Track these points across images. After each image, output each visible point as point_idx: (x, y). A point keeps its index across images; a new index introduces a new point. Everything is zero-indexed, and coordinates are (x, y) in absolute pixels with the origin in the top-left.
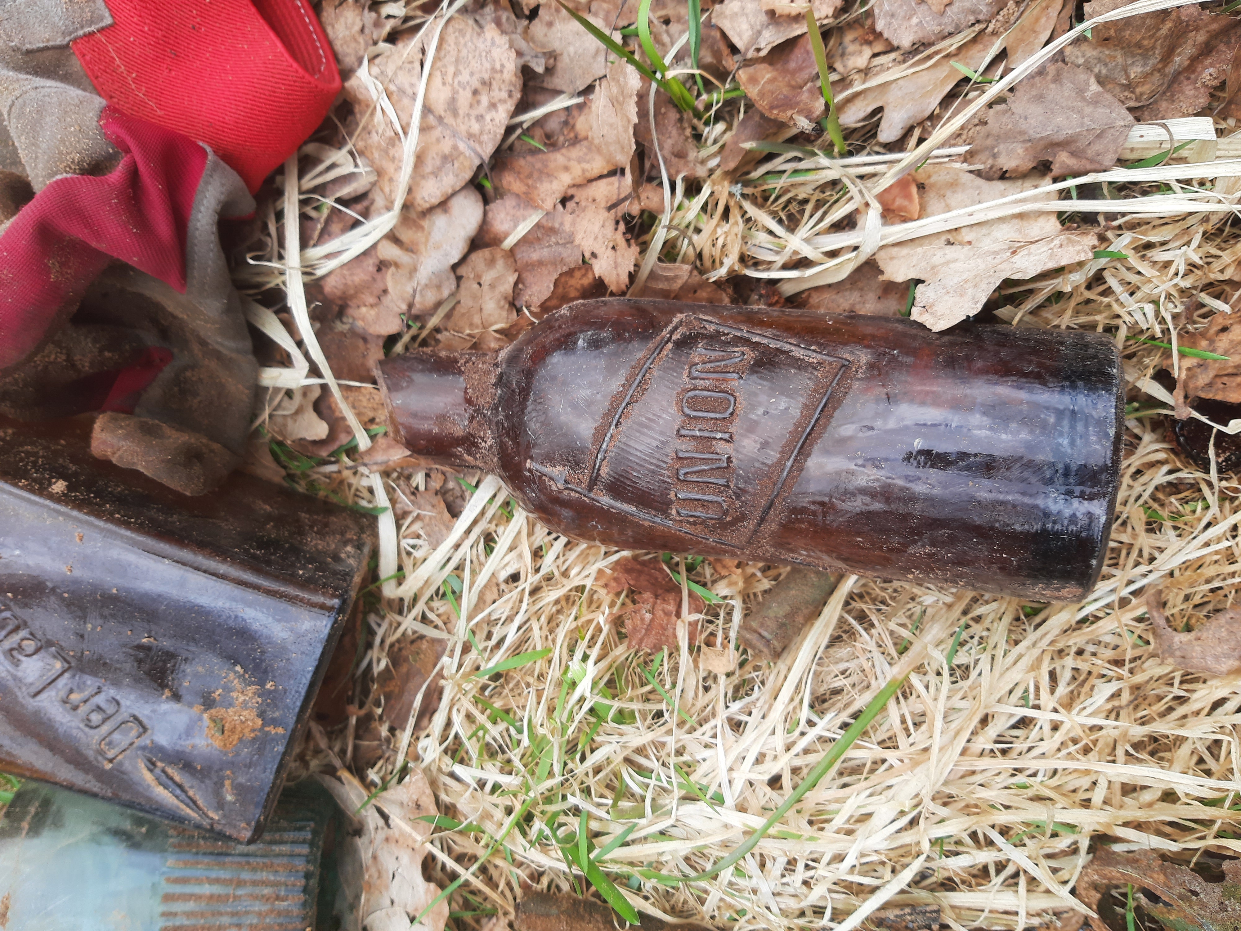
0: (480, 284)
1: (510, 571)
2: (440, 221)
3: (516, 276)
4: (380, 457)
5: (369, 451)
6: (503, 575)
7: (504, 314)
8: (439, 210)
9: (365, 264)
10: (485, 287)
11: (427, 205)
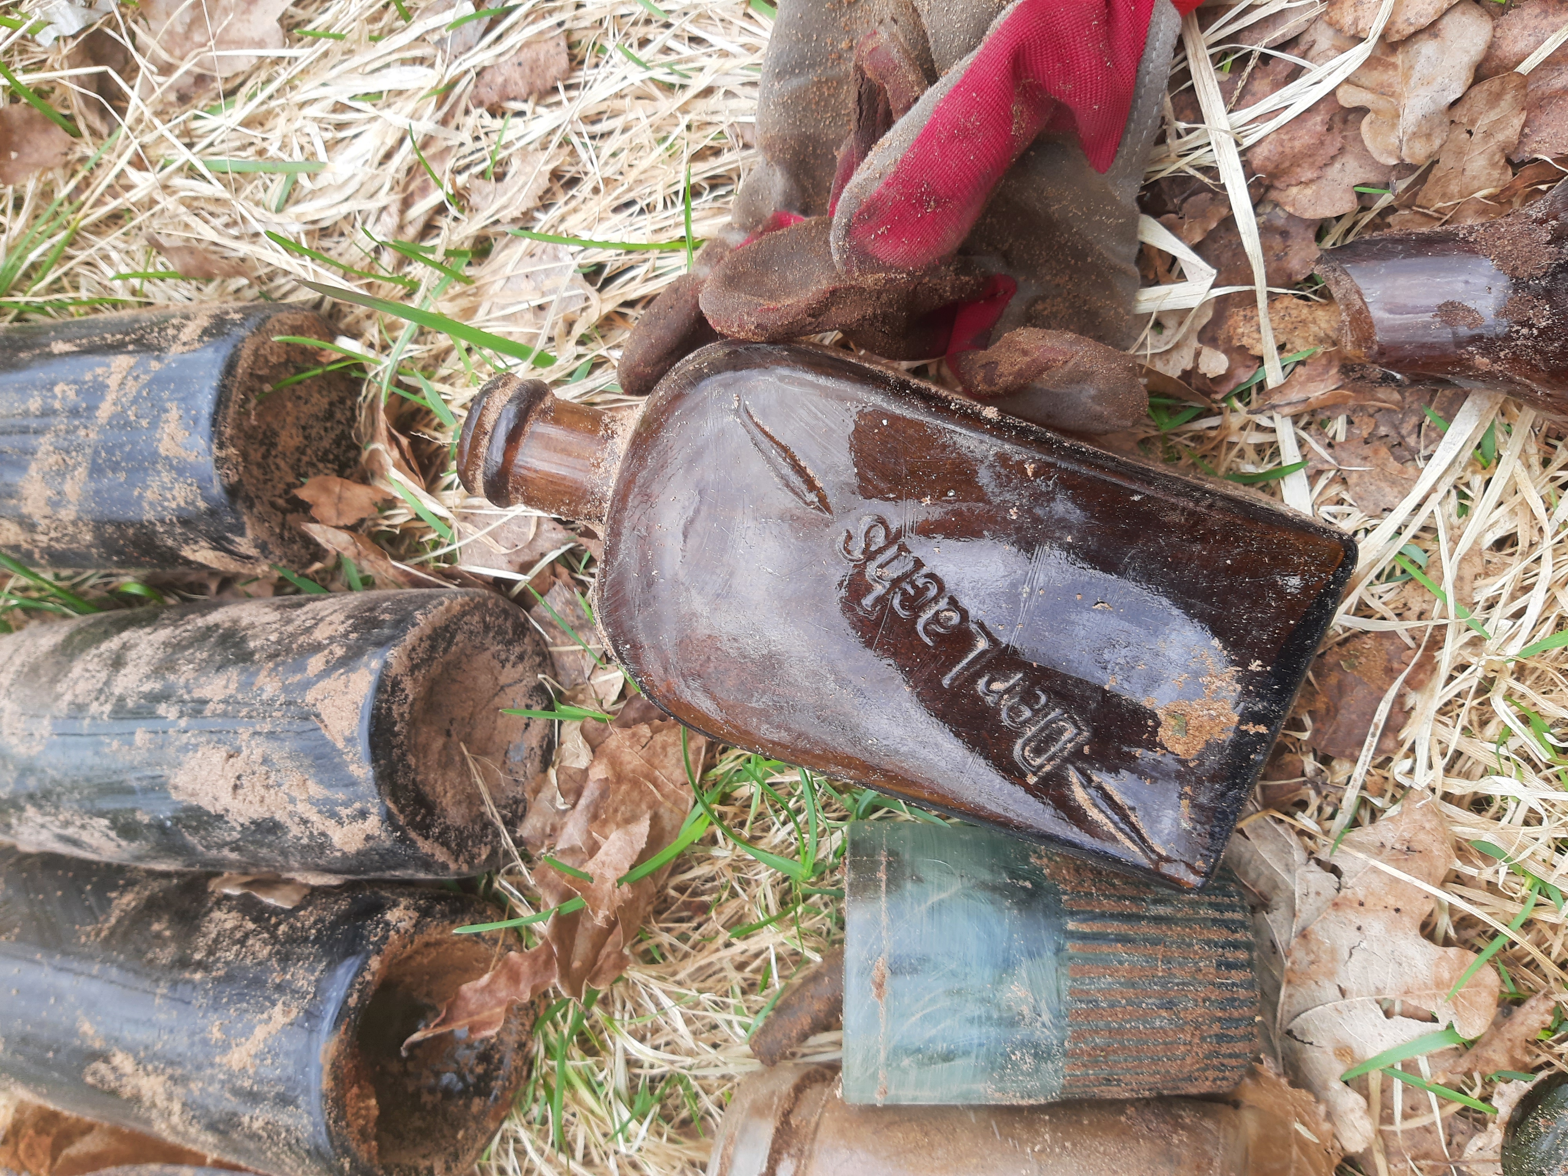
0: (1470, 133)
1: (1499, 533)
2: (1427, 48)
3: (1523, 116)
4: (1295, 395)
5: (1279, 389)
6: (1490, 538)
7: (1496, 174)
8: (1425, 36)
9: (1310, 123)
10: (1477, 137)
11: (1412, 30)
